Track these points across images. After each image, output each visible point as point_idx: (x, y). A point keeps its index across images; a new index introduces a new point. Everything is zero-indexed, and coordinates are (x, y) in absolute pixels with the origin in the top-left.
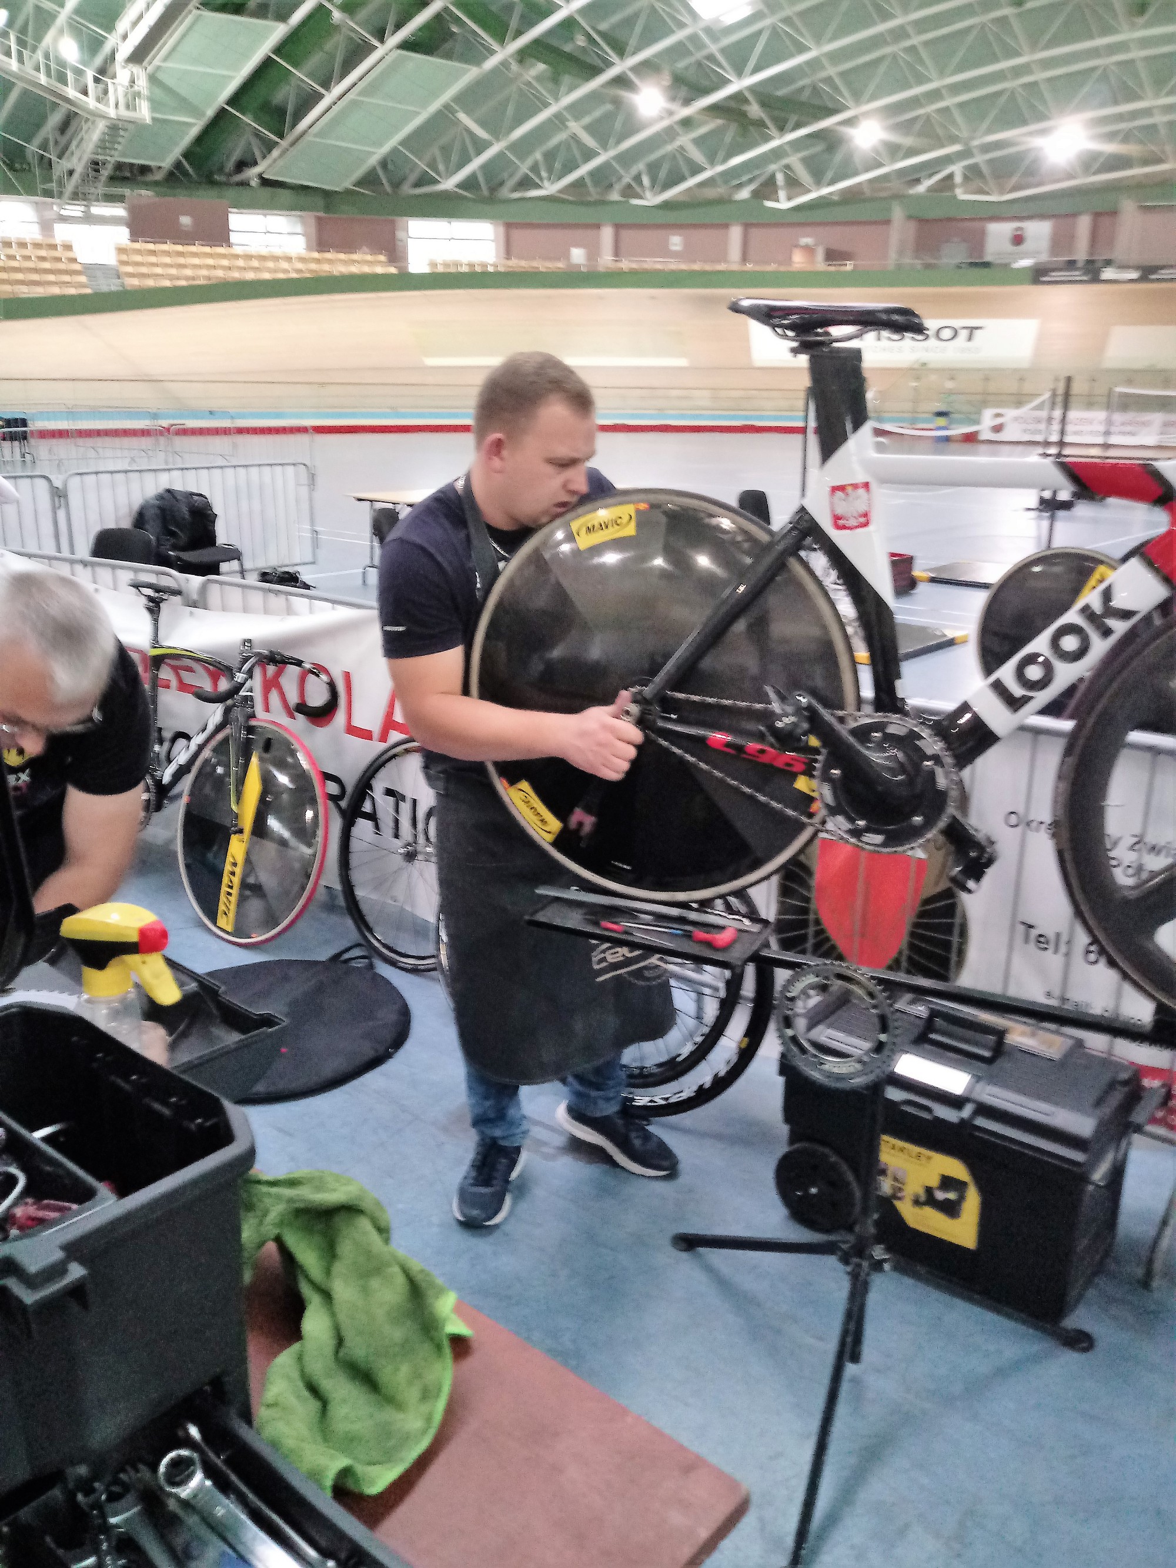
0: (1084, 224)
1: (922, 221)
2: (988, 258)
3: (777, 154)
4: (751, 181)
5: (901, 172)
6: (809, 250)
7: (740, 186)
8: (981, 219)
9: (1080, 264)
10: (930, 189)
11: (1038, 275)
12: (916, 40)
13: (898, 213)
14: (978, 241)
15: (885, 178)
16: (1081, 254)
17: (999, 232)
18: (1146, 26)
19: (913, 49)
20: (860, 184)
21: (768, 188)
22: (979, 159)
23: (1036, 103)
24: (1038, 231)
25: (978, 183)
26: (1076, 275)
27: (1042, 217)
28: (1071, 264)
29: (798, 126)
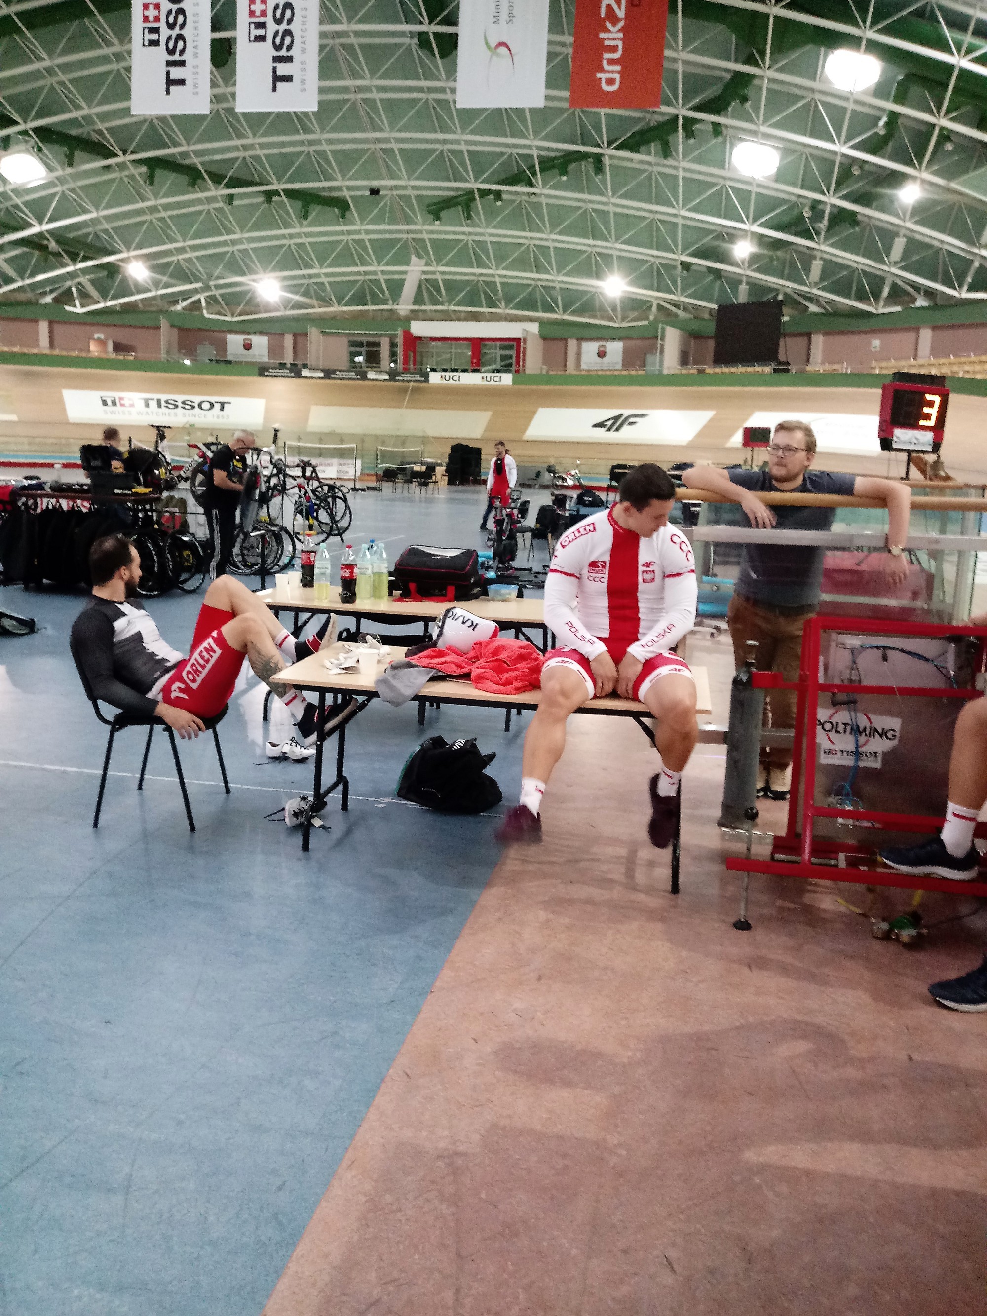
0: (288, 340)
1: (181, 329)
2: (229, 358)
3: (71, 275)
4: (51, 291)
5: (163, 296)
6: (102, 343)
7: (44, 294)
8: (222, 331)
9: (288, 365)
10: (184, 309)
11: (262, 371)
12: (163, 214)
13: (164, 323)
14: (222, 346)
15: (153, 298)
16: (289, 359)
17: (235, 341)
18: (309, 225)
19: (162, 219)
20: (135, 301)
21: (66, 297)
22: (217, 293)
23: (248, 262)
24: (260, 342)
25: (217, 308)
26: (286, 372)
27: (262, 333)
28: (282, 366)
29: (85, 259)
